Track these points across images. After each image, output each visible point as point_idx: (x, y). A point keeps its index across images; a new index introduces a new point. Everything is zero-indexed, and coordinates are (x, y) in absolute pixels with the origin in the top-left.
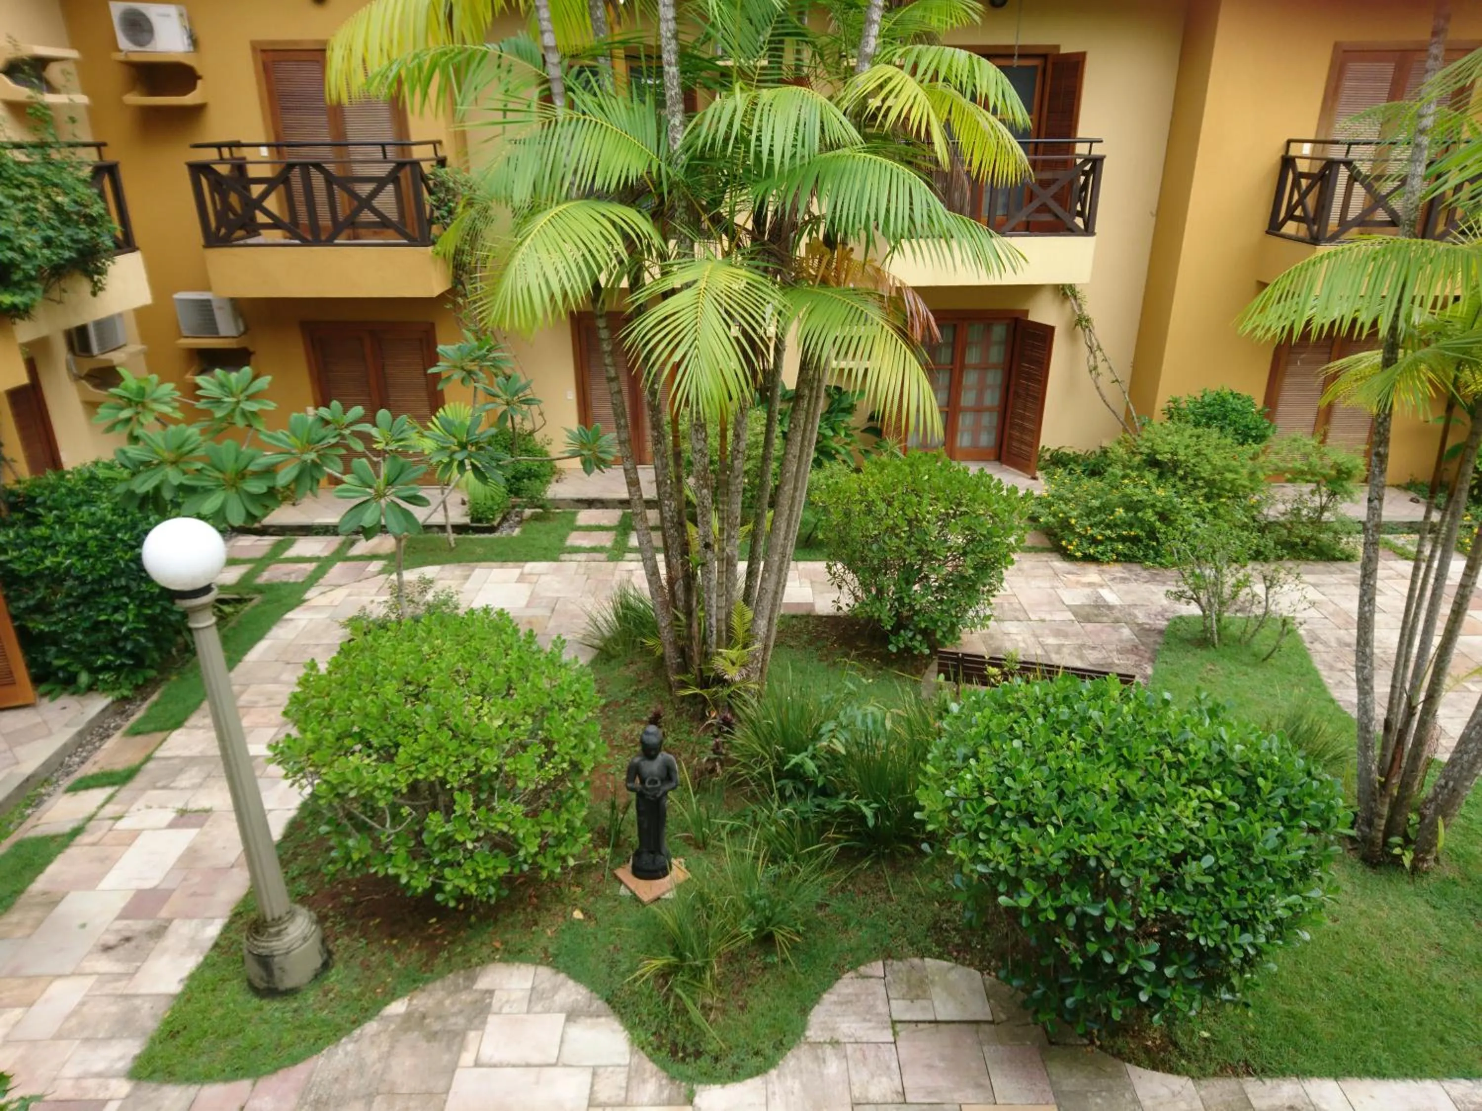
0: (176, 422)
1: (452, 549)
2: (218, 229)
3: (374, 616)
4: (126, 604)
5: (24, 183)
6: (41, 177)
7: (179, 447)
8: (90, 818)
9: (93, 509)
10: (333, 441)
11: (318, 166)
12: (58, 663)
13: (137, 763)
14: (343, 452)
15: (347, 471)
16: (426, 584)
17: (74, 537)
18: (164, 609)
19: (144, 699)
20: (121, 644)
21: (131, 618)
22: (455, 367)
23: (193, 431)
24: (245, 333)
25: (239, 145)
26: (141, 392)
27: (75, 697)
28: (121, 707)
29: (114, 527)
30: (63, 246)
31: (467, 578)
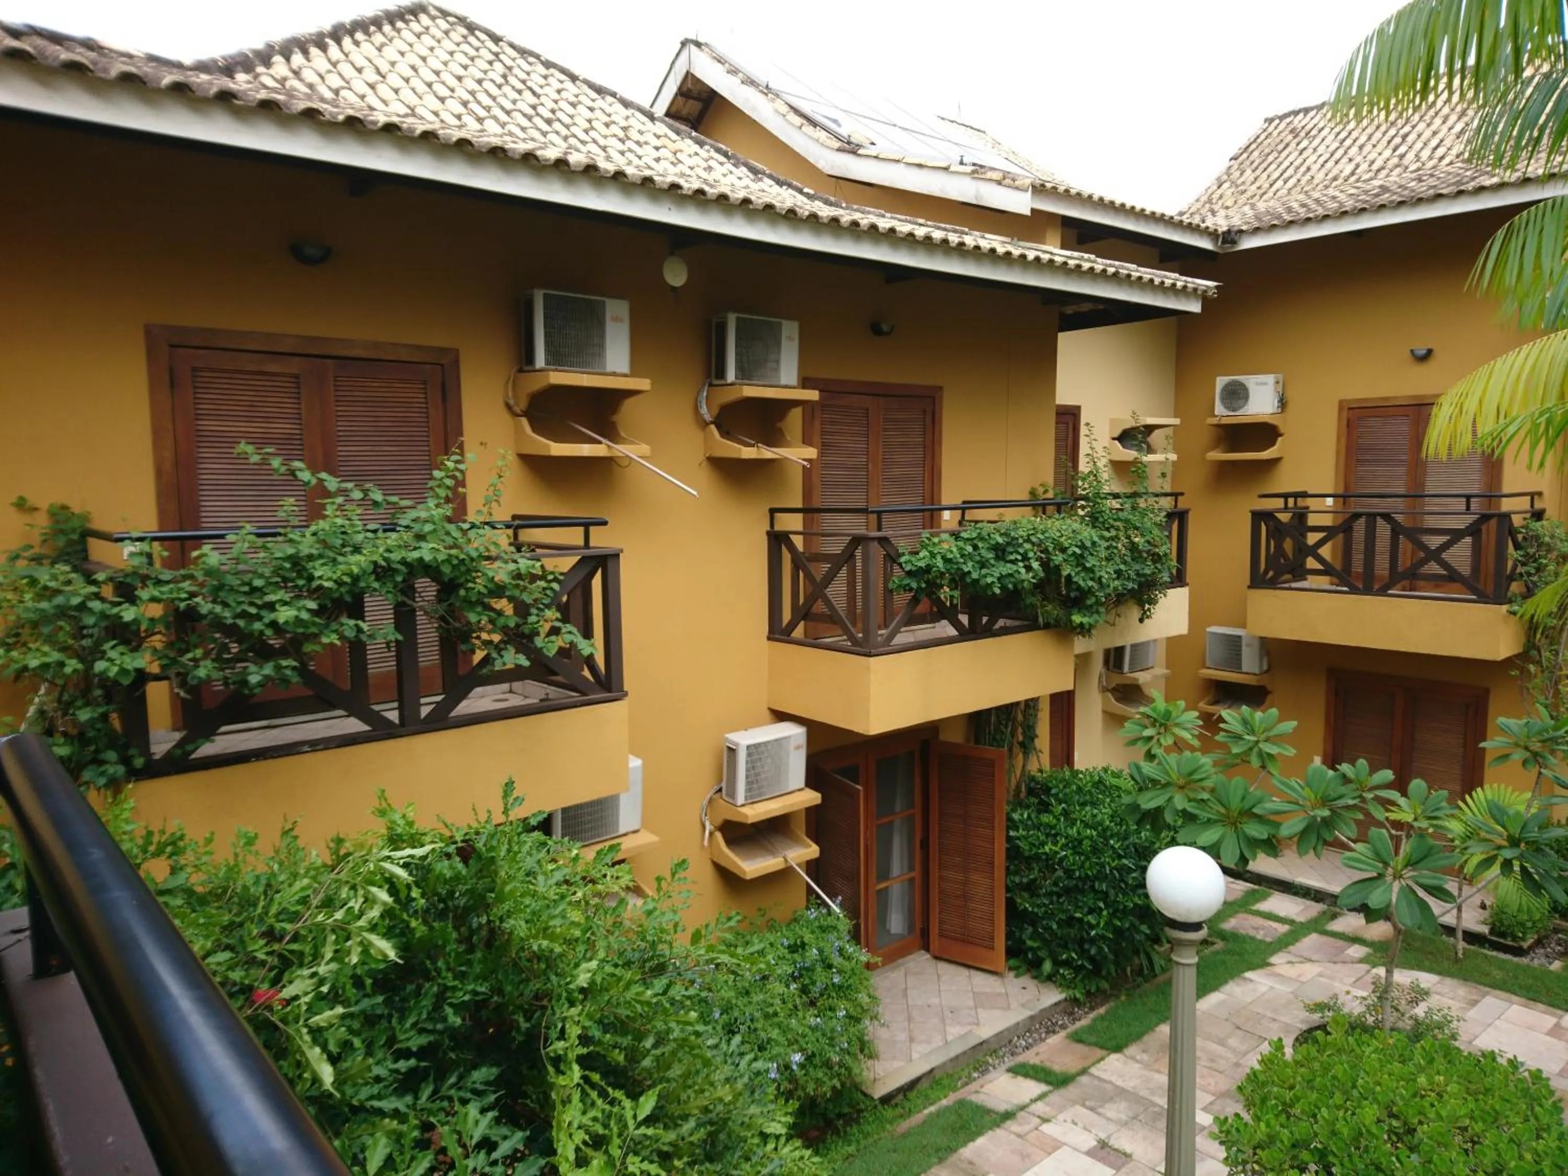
0: (1192, 749)
1: (1457, 961)
2: (1266, 572)
3: (1346, 1010)
4: (1101, 910)
5: (1112, 526)
6: (1127, 521)
7: (1191, 774)
8: (1023, 1108)
9: (1095, 811)
10: (1351, 802)
11: (1387, 517)
12: (1030, 943)
13: (1073, 1071)
14: (1360, 816)
15: (1362, 838)
16: (1419, 994)
17: (1073, 832)
18: (1132, 925)
19: (1092, 1009)
20: (1086, 946)
21: (1102, 925)
22: (1517, 745)
23: (1206, 760)
24: (1267, 671)
25: (1304, 495)
26: (1167, 715)
27: (1035, 981)
28: (1070, 1007)
29: (1109, 833)
30: (1129, 578)
31: (1474, 1003)
